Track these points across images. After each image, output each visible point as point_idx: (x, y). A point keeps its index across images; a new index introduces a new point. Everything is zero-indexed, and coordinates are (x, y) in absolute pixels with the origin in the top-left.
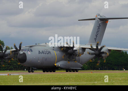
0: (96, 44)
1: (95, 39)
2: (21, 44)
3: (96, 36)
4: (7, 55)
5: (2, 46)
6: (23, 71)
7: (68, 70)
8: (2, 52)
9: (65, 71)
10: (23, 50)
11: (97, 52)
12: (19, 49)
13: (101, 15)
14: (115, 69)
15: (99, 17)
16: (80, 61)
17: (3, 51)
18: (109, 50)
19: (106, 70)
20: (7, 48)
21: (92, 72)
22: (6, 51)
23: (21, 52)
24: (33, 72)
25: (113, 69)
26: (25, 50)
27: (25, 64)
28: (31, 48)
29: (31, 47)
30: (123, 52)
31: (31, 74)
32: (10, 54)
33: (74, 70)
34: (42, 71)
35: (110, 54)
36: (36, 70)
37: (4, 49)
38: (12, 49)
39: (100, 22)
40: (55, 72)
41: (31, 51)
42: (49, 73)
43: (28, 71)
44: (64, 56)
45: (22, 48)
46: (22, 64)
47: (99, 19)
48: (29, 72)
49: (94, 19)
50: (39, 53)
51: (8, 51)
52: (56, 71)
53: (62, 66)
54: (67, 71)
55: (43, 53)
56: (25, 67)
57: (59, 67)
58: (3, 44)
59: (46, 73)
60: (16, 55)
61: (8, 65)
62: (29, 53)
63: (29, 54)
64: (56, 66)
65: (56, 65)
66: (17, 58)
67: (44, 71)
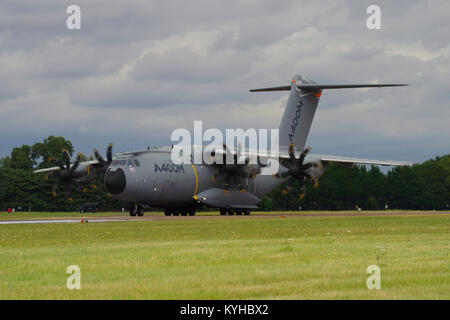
0: (288, 147)
1: (290, 136)
2: (110, 149)
3: (294, 129)
4: (80, 174)
5: (67, 152)
6: (119, 213)
7: (225, 210)
8: (68, 166)
9: (219, 213)
10: (117, 162)
11: (294, 168)
12: (106, 160)
13: (303, 78)
14: (338, 207)
15: (299, 83)
16: (253, 188)
17: (71, 165)
18: (324, 163)
19: (317, 209)
20: (80, 159)
21: (282, 216)
22: (76, 164)
23: (113, 168)
24: (140, 215)
25: (334, 208)
26: (123, 163)
27: (122, 196)
28: (136, 158)
29: (136, 154)
30: (356, 168)
31: (137, 219)
32: (86, 173)
33: (239, 212)
34: (163, 213)
35: (325, 172)
36: (149, 210)
37: (73, 159)
38: (92, 159)
39: (302, 96)
40: (193, 214)
41: (137, 164)
42: (180, 216)
43: (128, 213)
44: (216, 176)
45: (114, 158)
46: (116, 197)
47: (299, 88)
48: (132, 215)
49: (288, 88)
50: (156, 170)
51: (83, 165)
52: (197, 213)
53: (211, 202)
54: (223, 213)
55: (166, 170)
56: (122, 203)
57: (205, 204)
58: (70, 149)
59: (172, 217)
60: (101, 175)
61: (83, 197)
62: (132, 169)
63: (130, 171)
64: (195, 201)
65: (196, 197)
66: (103, 182)
67: (168, 214)
